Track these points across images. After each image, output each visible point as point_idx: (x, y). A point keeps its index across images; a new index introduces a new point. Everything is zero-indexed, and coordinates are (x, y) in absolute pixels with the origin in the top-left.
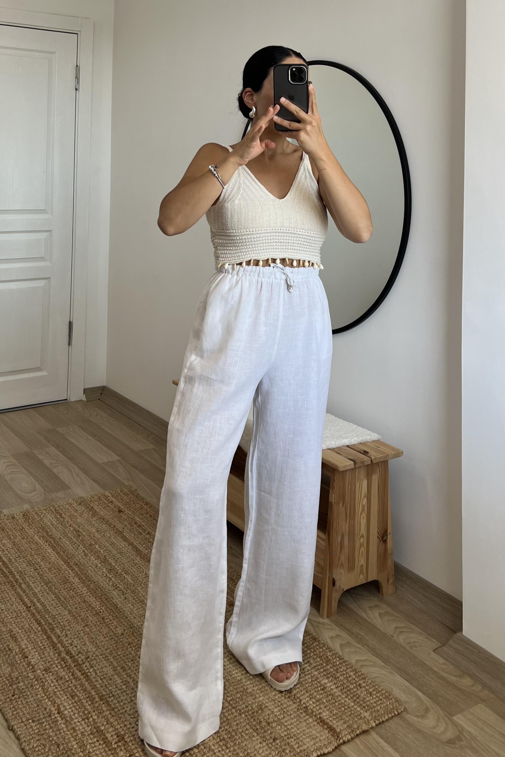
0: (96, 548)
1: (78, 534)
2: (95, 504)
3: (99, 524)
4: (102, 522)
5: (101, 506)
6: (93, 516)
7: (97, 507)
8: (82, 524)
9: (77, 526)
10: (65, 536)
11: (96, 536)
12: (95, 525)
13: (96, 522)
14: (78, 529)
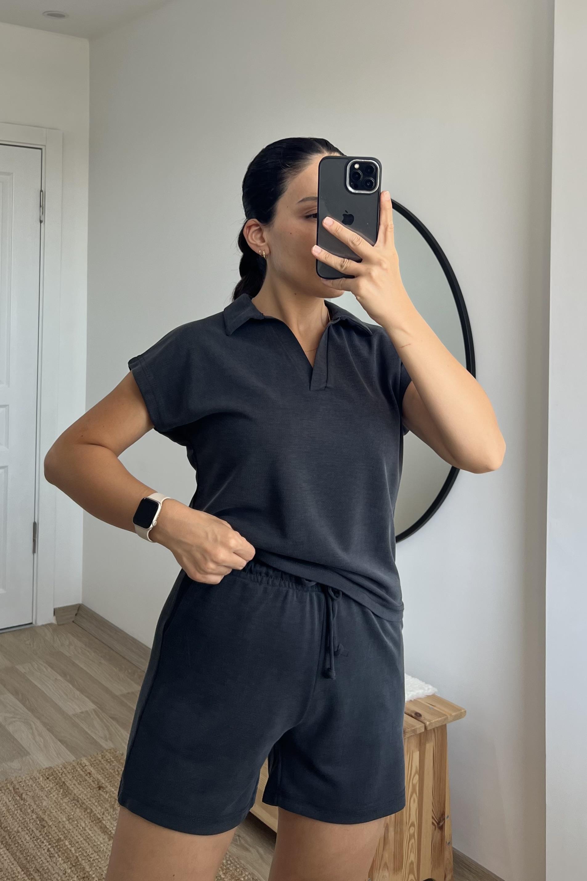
0: (66, 846)
1: (42, 823)
2: (68, 778)
3: (72, 808)
4: (75, 805)
5: (76, 780)
6: (65, 795)
7: (69, 782)
9: (41, 812)
10: (25, 827)
11: (66, 826)
12: (66, 810)
13: (68, 806)
14: (43, 816)
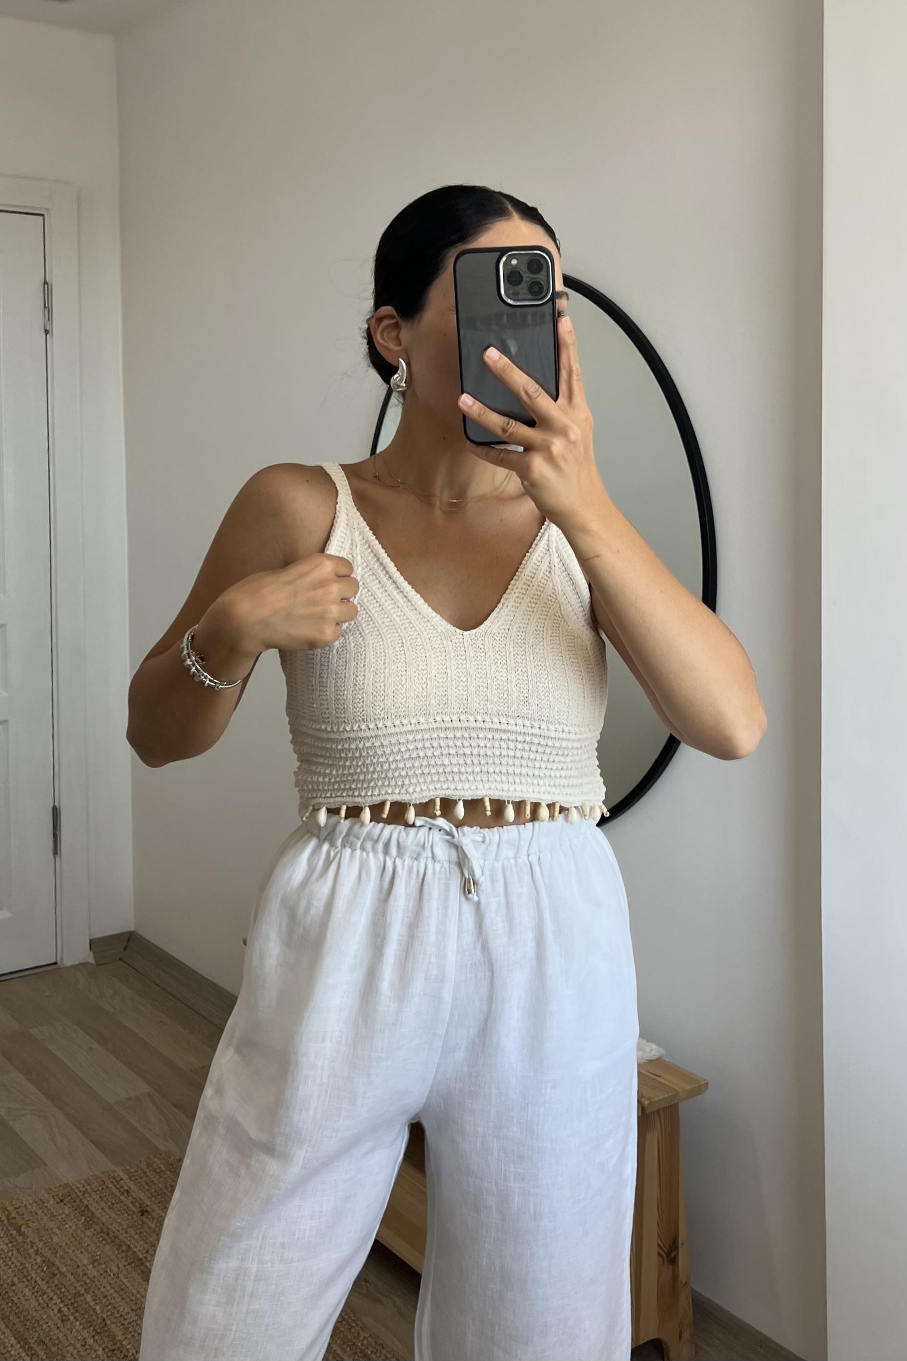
0: (87, 1303)
2: (94, 1199)
5: (105, 1203)
6: (87, 1226)
7: (95, 1204)
8: (61, 1246)
9: (50, 1252)
10: (24, 1276)
11: (89, 1272)
12: (89, 1248)
13: (92, 1242)
